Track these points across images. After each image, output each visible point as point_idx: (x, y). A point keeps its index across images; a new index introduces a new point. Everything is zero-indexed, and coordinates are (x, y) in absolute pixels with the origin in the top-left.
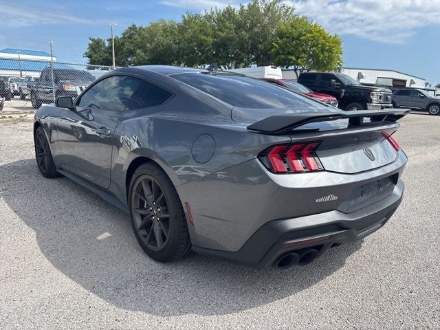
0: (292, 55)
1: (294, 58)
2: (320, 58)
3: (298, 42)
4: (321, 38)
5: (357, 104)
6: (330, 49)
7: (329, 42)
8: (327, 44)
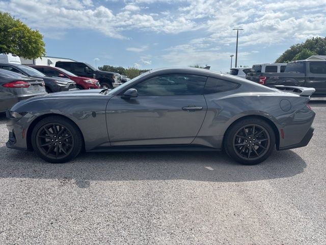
0: (3, 44)
1: (5, 47)
2: (30, 48)
3: (6, 33)
4: (26, 31)
5: (106, 84)
6: (36, 41)
7: (34, 36)
8: (33, 37)
